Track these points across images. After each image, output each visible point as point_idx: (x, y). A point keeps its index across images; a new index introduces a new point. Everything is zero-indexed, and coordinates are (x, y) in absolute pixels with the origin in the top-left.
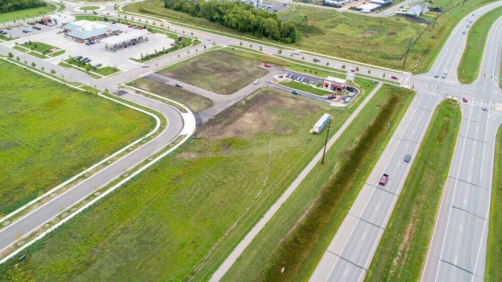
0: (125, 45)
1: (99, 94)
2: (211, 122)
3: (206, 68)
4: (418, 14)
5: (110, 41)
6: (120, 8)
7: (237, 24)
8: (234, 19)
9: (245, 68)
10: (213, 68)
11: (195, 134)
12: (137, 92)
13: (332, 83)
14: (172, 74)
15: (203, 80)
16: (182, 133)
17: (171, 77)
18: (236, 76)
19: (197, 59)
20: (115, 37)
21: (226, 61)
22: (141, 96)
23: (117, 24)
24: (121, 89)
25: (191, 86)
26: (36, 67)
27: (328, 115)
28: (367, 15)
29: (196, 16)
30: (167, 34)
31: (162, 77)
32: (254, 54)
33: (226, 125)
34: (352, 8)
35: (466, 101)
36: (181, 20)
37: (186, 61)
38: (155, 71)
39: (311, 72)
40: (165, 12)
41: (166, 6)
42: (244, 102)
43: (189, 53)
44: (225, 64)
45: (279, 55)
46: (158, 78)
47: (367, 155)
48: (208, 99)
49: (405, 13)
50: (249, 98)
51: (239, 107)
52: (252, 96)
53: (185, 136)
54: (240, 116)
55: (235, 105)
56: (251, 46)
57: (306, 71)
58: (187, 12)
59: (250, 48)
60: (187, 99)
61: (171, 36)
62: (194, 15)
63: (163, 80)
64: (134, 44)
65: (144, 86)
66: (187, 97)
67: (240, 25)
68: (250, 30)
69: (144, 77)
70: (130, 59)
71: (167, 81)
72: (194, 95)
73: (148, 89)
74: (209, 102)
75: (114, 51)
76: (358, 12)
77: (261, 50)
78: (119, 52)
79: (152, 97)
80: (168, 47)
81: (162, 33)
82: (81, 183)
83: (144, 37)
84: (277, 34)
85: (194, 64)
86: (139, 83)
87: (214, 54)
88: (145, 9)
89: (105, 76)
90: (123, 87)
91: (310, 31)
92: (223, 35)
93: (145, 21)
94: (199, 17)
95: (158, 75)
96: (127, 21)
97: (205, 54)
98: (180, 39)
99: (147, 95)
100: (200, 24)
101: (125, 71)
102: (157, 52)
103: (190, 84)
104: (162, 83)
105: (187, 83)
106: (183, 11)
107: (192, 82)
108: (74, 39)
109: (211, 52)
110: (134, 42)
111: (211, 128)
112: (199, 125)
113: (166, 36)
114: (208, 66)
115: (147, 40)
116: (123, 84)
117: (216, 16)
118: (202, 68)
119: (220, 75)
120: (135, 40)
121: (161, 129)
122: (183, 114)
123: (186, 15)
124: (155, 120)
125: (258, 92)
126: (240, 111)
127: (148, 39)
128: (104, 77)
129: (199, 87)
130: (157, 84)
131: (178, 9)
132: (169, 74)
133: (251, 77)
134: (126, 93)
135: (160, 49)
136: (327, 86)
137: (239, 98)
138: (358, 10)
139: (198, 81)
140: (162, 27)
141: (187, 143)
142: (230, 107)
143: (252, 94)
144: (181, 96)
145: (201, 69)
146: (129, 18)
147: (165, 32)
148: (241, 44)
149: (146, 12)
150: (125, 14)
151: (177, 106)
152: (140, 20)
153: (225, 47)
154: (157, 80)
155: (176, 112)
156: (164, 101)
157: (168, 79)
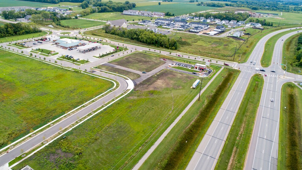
0: (90, 50)
1: (82, 72)
2: (141, 84)
3: (133, 61)
4: (239, 36)
5: (81, 48)
6: (82, 33)
7: (146, 40)
8: (145, 38)
9: (154, 61)
10: (137, 61)
11: (134, 89)
12: (101, 71)
13: (199, 66)
14: (117, 63)
15: (133, 66)
16: (128, 88)
17: (116, 65)
18: (149, 64)
19: (128, 57)
20: (83, 46)
21: (143, 57)
22: (103, 73)
23: (82, 40)
24: (92, 70)
26: (46, 60)
27: (199, 80)
28: (213, 36)
29: (123, 37)
30: (110, 45)
31: (112, 65)
32: (157, 55)
33: (149, 85)
34: (204, 33)
35: (266, 76)
36: (115, 39)
37: (123, 58)
38: (108, 62)
40: (106, 35)
41: (106, 32)
42: (156, 75)
43: (124, 54)
44: (143, 59)
45: (170, 55)
46: (110, 65)
47: (220, 97)
48: (138, 74)
49: (232, 36)
50: (158, 74)
51: (154, 78)
52: (159, 73)
53: (129, 90)
54: (155, 81)
55: (152, 77)
56: (155, 51)
57: (184, 62)
58: (118, 35)
59: (154, 52)
60: (127, 74)
61: (112, 46)
62: (122, 36)
63: (112, 66)
64: (94, 50)
65: (104, 68)
66: (127, 73)
67: (148, 41)
68: (153, 44)
69: (103, 65)
70: (93, 56)
72: (131, 72)
73: (106, 70)
74: (138, 76)
75: (84, 53)
76: (208, 35)
77: (160, 52)
78: (87, 54)
79: (109, 73)
80: (112, 51)
81: (108, 45)
82: (83, 109)
83: (98, 47)
84: (168, 45)
85: (127, 59)
86: (101, 67)
87: (136, 54)
88: (95, 33)
89: (83, 64)
90: (93, 69)
91: (184, 44)
93: (97, 39)
94: (125, 37)
95: (109, 64)
96: (87, 39)
97: (132, 54)
98: (118, 47)
99: (106, 73)
100: (126, 41)
101: (92, 62)
102: (107, 53)
103: (127, 68)
104: (113, 67)
106: (116, 35)
108: (62, 47)
109: (135, 53)
110: (94, 49)
111: (142, 86)
112: (136, 85)
113: (110, 46)
114: (134, 60)
115: (100, 48)
116: (93, 68)
117: (135, 36)
118: (132, 61)
119: (141, 64)
120: (94, 48)
121: (117, 87)
122: (127, 81)
123: (117, 37)
124: (113, 83)
125: (162, 71)
126: (155, 79)
127: (101, 47)
128: (82, 65)
129: (132, 69)
130: (110, 68)
131: (113, 34)
132: (115, 63)
133: (158, 65)
134: (95, 71)
135: (108, 52)
136: (196, 68)
137: (153, 74)
138: (207, 34)
139: (131, 66)
140: (107, 42)
141: (131, 92)
142: (149, 78)
143: (159, 72)
144: (124, 73)
146: (88, 38)
147: (109, 44)
148: (150, 50)
149: (96, 35)
150: (85, 36)
151: (123, 77)
152: (94, 39)
153: (141, 51)
154: (110, 66)
155: (122, 80)
156: (116, 75)
157: (115, 65)
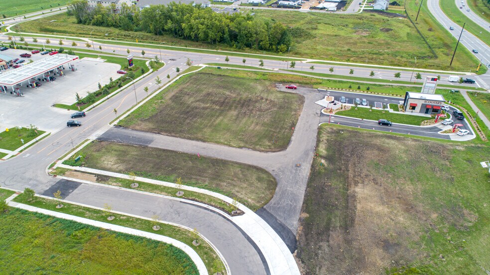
0: (38, 82)
1: (10, 202)
4: (385, 9)
5: (8, 79)
6: (8, 28)
12: (101, 179)
13: (422, 102)
14: (151, 125)
15: (216, 129)
19: (176, 90)
20: (12, 71)
21: (224, 88)
22: (114, 187)
23: (10, 51)
24: (59, 177)
25: (200, 144)
28: (337, 13)
29: (131, 30)
30: (103, 57)
31: (135, 133)
32: (256, 73)
34: (313, 8)
36: (110, 36)
37: (160, 97)
38: (116, 123)
39: (359, 88)
40: (82, 29)
41: (80, 22)
42: (323, 161)
43: (159, 82)
44: (227, 93)
45: (292, 69)
46: (127, 137)
48: (257, 169)
49: (371, 9)
50: (323, 151)
51: (328, 177)
52: (322, 145)
55: (316, 173)
56: (244, 61)
58: (116, 26)
59: (243, 64)
61: (111, 59)
62: (127, 28)
63: (139, 139)
64: (52, 79)
65: (109, 160)
67: (211, 34)
68: (222, 40)
69: (100, 140)
70: (54, 106)
71: (151, 141)
73: (121, 167)
74: (265, 176)
75: (18, 95)
76: (324, 12)
77: (262, 65)
78: (28, 96)
79: (141, 185)
80: (116, 77)
81: (96, 57)
83: (67, 66)
85: (175, 98)
86: (96, 154)
87: (196, 79)
88: (48, 27)
89: (13, 149)
90: (62, 172)
92: (187, 50)
93: (58, 42)
94: (136, 31)
95: (122, 131)
96: (26, 44)
97: (183, 81)
98: (131, 62)
99: (128, 184)
100: (142, 39)
101: (53, 132)
102: (102, 86)
103: (198, 139)
104: (143, 146)
105: (190, 139)
106: (108, 26)
107: (199, 135)
109: (190, 76)
110: (52, 76)
112: (295, 244)
113: (102, 60)
115: (73, 70)
116: (59, 164)
117: (169, 25)
118: (197, 104)
120: (51, 72)
123: (117, 31)
125: (324, 136)
126: (336, 184)
127: (75, 67)
128: (10, 153)
129: (218, 143)
130: (134, 152)
131: (100, 23)
132: (144, 125)
134: (75, 185)
135: (105, 82)
136: (414, 108)
137: (306, 154)
138: (322, 9)
140: (90, 49)
143: (319, 140)
144: (201, 173)
145: (196, 108)
146: (29, 40)
147: (99, 54)
148: (227, 60)
149: (52, 31)
150: (19, 35)
151: (211, 201)
152: (48, 42)
153: (204, 66)
154: (129, 143)
155: (216, 218)
156: (173, 192)
157: (149, 135)
